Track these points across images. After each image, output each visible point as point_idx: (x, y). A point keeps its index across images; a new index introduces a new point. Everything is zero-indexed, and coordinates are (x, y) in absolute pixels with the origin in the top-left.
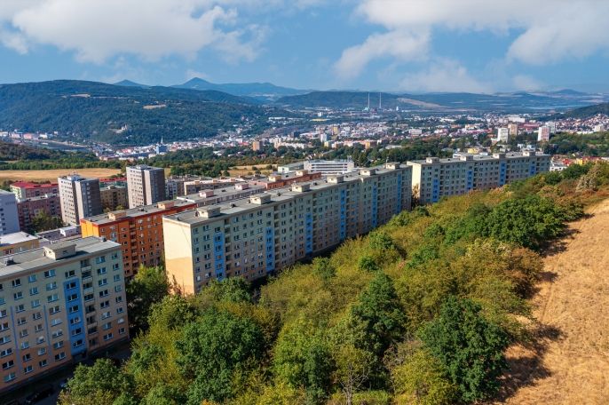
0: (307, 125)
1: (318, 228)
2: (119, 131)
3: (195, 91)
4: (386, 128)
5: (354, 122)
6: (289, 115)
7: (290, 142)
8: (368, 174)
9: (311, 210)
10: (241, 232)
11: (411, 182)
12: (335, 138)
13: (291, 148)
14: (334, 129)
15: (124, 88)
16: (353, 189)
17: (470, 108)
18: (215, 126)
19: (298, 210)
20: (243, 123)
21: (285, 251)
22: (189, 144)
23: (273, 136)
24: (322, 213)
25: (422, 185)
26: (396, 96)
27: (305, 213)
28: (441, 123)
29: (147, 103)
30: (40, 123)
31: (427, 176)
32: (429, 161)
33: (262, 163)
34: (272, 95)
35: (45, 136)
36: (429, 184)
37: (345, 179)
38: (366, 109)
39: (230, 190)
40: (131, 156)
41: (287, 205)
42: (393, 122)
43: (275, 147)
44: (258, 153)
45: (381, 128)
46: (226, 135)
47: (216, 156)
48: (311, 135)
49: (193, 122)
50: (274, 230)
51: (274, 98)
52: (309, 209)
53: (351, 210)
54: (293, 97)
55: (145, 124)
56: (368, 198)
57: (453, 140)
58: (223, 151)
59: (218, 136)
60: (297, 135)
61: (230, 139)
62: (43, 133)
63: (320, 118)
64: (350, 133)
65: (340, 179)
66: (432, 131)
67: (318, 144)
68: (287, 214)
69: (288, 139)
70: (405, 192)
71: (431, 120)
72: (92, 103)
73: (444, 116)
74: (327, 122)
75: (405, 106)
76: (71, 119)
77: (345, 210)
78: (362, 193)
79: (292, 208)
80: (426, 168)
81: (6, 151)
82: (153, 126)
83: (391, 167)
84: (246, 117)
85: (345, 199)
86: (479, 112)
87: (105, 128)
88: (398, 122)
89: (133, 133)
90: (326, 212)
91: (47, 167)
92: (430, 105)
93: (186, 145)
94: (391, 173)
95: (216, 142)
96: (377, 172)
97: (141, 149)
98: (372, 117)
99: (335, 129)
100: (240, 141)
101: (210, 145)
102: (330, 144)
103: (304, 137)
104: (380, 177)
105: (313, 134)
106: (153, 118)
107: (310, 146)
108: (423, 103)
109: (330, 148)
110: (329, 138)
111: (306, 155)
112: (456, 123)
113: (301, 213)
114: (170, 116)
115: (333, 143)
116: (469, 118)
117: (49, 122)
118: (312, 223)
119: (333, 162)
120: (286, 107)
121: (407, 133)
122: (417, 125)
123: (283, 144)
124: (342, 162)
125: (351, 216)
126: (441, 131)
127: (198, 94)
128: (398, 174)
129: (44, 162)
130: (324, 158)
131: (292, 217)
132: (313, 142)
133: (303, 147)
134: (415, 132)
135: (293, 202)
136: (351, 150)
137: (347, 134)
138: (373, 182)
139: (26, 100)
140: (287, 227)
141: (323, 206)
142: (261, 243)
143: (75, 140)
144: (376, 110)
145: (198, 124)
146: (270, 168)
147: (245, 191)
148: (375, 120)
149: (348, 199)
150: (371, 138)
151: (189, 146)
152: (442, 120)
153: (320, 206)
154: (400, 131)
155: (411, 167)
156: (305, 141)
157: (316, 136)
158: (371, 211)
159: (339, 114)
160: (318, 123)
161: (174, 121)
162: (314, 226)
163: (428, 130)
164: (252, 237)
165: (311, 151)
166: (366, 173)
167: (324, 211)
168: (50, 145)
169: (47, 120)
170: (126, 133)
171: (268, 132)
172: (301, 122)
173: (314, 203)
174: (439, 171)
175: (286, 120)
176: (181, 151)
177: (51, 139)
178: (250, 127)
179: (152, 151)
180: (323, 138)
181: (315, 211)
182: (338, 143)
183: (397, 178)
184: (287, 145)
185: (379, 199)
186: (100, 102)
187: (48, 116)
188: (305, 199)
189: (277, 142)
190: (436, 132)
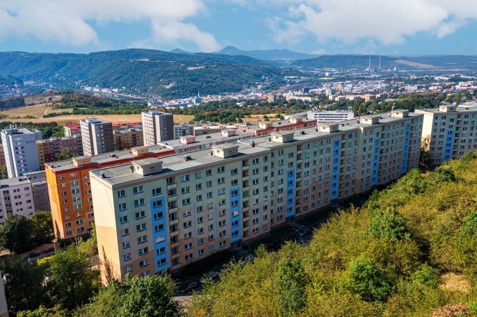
0: (316, 82)
1: (303, 187)
2: (168, 87)
3: (228, 56)
4: (384, 85)
5: (356, 80)
6: (301, 74)
7: (300, 96)
8: (369, 122)
9: (295, 165)
10: (193, 194)
11: (420, 133)
12: (338, 93)
13: (301, 101)
14: (338, 86)
15: (175, 54)
16: (350, 140)
17: (464, 68)
18: (241, 83)
19: (276, 165)
20: (263, 81)
21: (257, 216)
22: (219, 97)
23: (286, 91)
24: (308, 169)
25: (434, 137)
26: (395, 59)
27: (286, 168)
28: (436, 81)
29: (190, 65)
30: (114, 80)
31: (439, 127)
32: (443, 109)
33: (274, 112)
34: (288, 59)
35: (116, 90)
36: (441, 136)
37: (341, 128)
38: (367, 69)
39: (215, 137)
40: (174, 106)
41: (261, 159)
42: (391, 80)
43: (287, 100)
44: (273, 104)
45: (380, 85)
46: (249, 90)
47: (238, 107)
48: (318, 91)
49: (224, 80)
50: (241, 190)
51: (290, 61)
52: (292, 164)
53: (346, 165)
54: (305, 61)
55: (187, 81)
56: (368, 152)
57: (449, 95)
58: (244, 102)
59: (243, 91)
60: (306, 90)
61: (252, 94)
62: (115, 88)
63: (327, 77)
64: (352, 89)
65: (334, 129)
66: (427, 88)
67: (323, 98)
68: (261, 170)
69: (299, 94)
70: (413, 145)
71: (426, 78)
72: (150, 65)
73: (439, 75)
74: (333, 81)
75: (401, 66)
76: (135, 78)
77: (338, 165)
78: (361, 145)
79: (268, 164)
80: (440, 118)
81: (81, 101)
82: (193, 83)
83: (398, 115)
84: (266, 76)
85: (340, 153)
86: (472, 72)
87: (158, 84)
88: (395, 80)
89: (178, 88)
90: (314, 167)
91: (106, 113)
92: (425, 66)
93: (217, 98)
94: (397, 122)
95: (240, 96)
96: (380, 121)
97: (182, 101)
98: (372, 76)
99: (340, 87)
100: (259, 95)
101: (235, 98)
102: (334, 98)
103: (312, 92)
104: (384, 126)
105: (320, 90)
106: (194, 77)
107: (317, 99)
108: (419, 64)
109: (334, 101)
110: (333, 92)
111: (313, 107)
112: (451, 80)
113: (280, 168)
114: (207, 75)
115: (336, 96)
116: (462, 76)
117: (120, 80)
118: (295, 180)
119: (334, 112)
120: (300, 68)
121: (403, 90)
122: (413, 82)
123: (293, 98)
124: (343, 112)
125: (346, 173)
126: (436, 88)
127: (230, 59)
128: (406, 123)
129: (105, 109)
130: (328, 110)
131: (267, 174)
132: (320, 96)
133: (310, 100)
134: (411, 89)
135: (270, 156)
136: (352, 103)
137: (350, 91)
138: (375, 132)
139: (106, 64)
140: (260, 186)
141: (311, 160)
142: (222, 207)
143: (137, 93)
144: (376, 70)
145: (228, 82)
146: (279, 116)
147: (231, 138)
148: (375, 79)
149: (343, 153)
150: (371, 93)
151: (219, 98)
152: (437, 78)
153: (306, 161)
154: (397, 87)
155: (422, 116)
156: (313, 95)
157: (323, 91)
158: (371, 167)
159: (342, 74)
160: (325, 81)
161: (210, 80)
162: (298, 185)
163: (423, 87)
164: (210, 201)
165: (316, 104)
166: (366, 121)
167: (312, 167)
168: (120, 97)
169: (119, 78)
170: (172, 89)
171: (283, 88)
172: (311, 81)
173: (299, 157)
174: (455, 121)
175: (299, 78)
176: (211, 102)
177: (120, 92)
178: (268, 84)
179: (191, 102)
180: (328, 92)
181: (299, 166)
182: (341, 96)
183: (404, 128)
184: (297, 98)
185: (381, 153)
186: (156, 65)
187: (119, 75)
188: (286, 152)
189: (289, 96)
190: (431, 88)
